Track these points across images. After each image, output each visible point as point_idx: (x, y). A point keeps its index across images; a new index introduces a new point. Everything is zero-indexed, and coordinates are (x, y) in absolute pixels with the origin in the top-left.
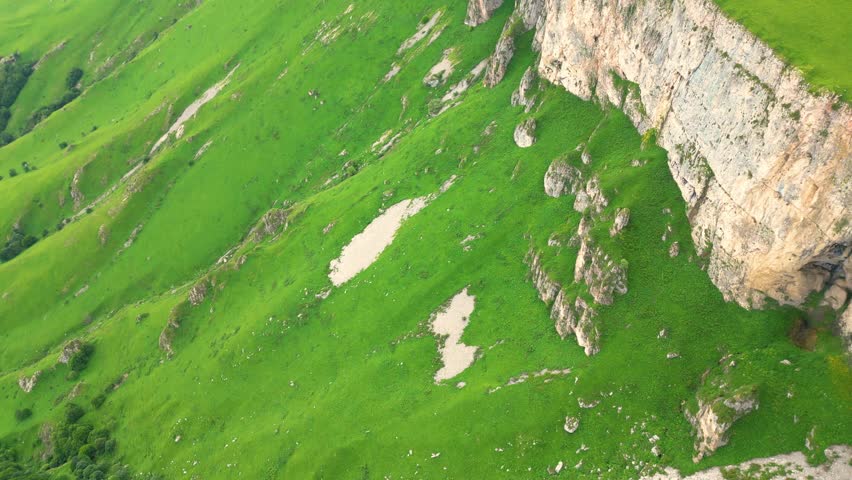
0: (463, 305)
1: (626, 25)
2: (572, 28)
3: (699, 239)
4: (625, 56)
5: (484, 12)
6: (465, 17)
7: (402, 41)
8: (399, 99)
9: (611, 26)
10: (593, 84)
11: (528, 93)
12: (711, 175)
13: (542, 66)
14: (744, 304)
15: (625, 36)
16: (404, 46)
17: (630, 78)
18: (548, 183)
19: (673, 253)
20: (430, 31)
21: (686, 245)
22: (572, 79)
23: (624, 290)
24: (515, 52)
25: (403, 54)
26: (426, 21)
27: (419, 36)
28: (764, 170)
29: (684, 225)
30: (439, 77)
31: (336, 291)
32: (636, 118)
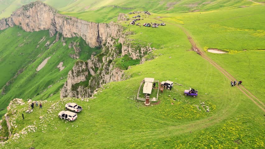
0: (61, 63)
1: (73, 26)
2: (67, 29)
3: (87, 43)
4: (75, 30)
5: (53, 35)
6: (49, 36)
7: (38, 42)
8: (41, 49)
9: (72, 27)
10: (72, 35)
11: (63, 40)
12: (86, 36)
13: (64, 36)
14: (93, 48)
15: (74, 28)
16: (39, 42)
17: (76, 33)
18: (69, 47)
19: (85, 45)
20: (43, 40)
21: (86, 44)
22: (69, 36)
23: (81, 50)
24: (60, 36)
25: (39, 44)
26: (42, 38)
27: (41, 41)
28: (89, 31)
29: (85, 42)
30: (48, 44)
31: (38, 72)
32: (78, 36)
